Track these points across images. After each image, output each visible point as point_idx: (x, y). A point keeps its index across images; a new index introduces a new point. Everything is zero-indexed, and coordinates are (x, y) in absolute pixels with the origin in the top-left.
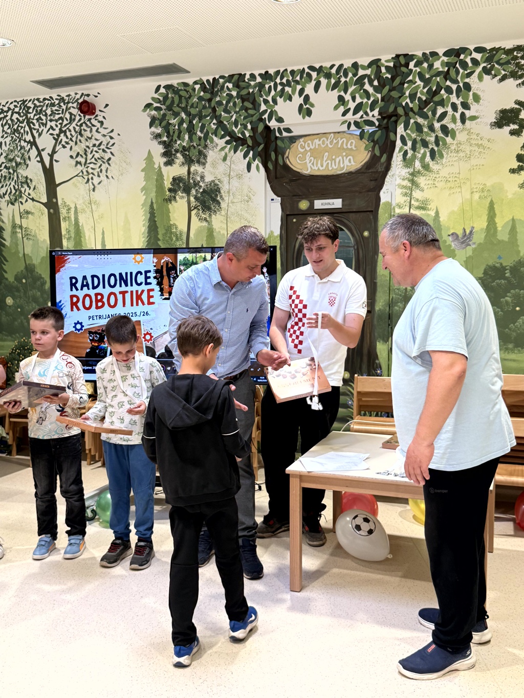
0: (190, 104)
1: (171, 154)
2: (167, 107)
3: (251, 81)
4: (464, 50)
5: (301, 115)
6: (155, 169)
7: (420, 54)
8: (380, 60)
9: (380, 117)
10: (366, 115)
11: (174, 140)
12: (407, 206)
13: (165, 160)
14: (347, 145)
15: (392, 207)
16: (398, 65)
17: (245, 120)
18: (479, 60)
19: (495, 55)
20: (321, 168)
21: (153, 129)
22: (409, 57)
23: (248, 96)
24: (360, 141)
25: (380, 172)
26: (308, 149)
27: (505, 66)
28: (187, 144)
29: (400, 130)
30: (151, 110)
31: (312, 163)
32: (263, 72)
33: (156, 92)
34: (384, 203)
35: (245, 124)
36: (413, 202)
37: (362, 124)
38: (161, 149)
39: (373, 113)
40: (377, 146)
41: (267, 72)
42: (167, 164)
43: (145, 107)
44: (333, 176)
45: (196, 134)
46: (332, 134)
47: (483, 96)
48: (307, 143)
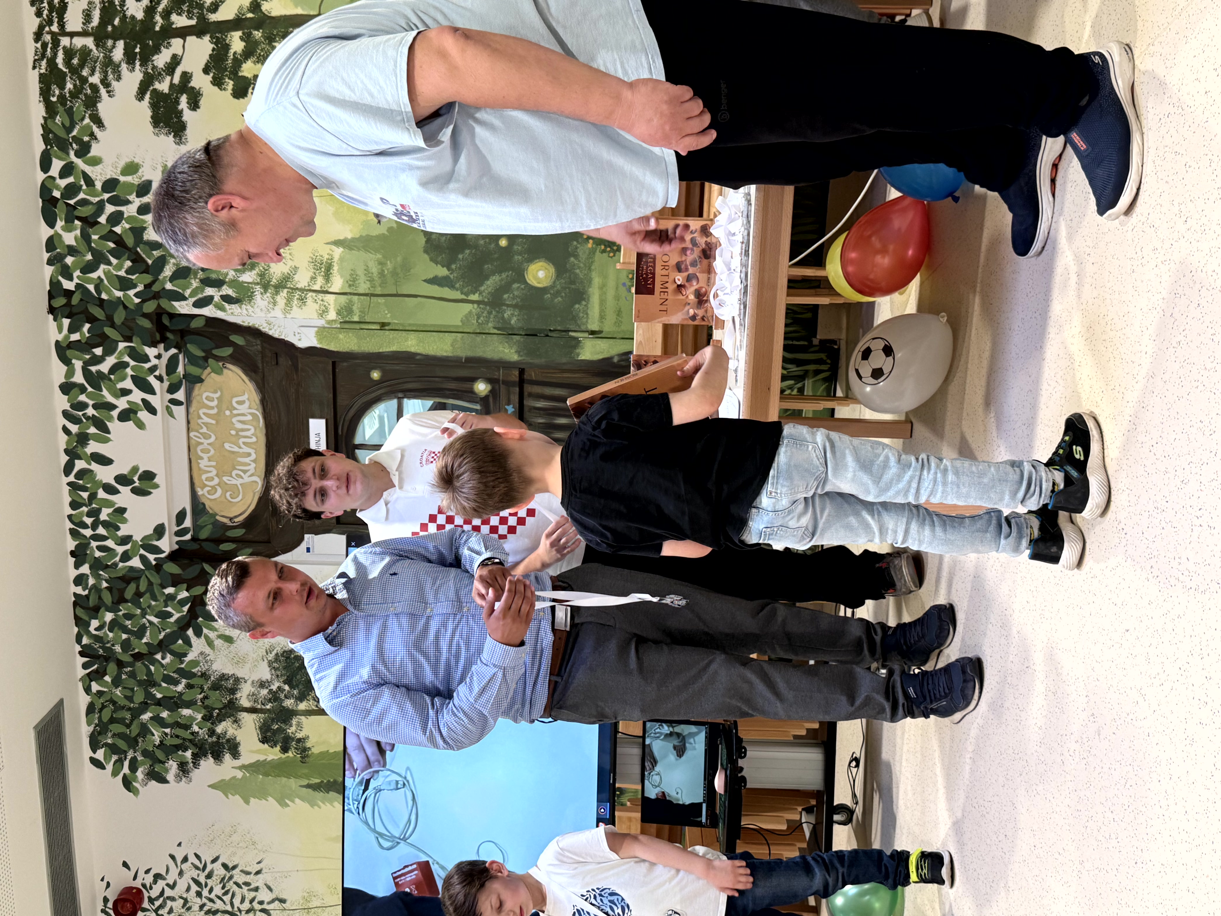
0: (127, 703)
1: (217, 743)
2: (130, 748)
3: (87, 585)
4: (45, 190)
5: (152, 490)
6: (244, 777)
7: (49, 270)
8: (57, 342)
9: (162, 346)
10: (155, 371)
11: (191, 737)
12: (325, 299)
13: (227, 757)
14: (212, 408)
15: (326, 326)
16: (67, 311)
17: (159, 598)
18: (64, 163)
19: (55, 135)
20: (253, 456)
21: (170, 777)
22: (55, 290)
23: (114, 590)
24: (205, 383)
25: (262, 347)
26: (216, 481)
27: (76, 118)
28: (199, 712)
29: (184, 308)
30: (135, 779)
31: (242, 474)
32: (72, 560)
33: (103, 767)
34: (320, 340)
35: (164, 598)
36: (317, 287)
37: (174, 378)
38: (207, 763)
39: (151, 357)
40: (216, 352)
41: (73, 554)
42: (235, 752)
43: (129, 790)
44: (267, 435)
45: (181, 694)
46: (192, 434)
47: (127, 157)
48: (207, 483)
